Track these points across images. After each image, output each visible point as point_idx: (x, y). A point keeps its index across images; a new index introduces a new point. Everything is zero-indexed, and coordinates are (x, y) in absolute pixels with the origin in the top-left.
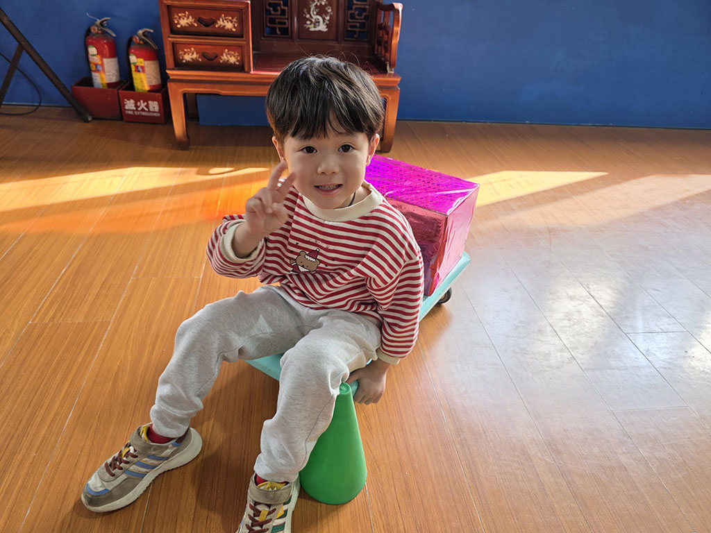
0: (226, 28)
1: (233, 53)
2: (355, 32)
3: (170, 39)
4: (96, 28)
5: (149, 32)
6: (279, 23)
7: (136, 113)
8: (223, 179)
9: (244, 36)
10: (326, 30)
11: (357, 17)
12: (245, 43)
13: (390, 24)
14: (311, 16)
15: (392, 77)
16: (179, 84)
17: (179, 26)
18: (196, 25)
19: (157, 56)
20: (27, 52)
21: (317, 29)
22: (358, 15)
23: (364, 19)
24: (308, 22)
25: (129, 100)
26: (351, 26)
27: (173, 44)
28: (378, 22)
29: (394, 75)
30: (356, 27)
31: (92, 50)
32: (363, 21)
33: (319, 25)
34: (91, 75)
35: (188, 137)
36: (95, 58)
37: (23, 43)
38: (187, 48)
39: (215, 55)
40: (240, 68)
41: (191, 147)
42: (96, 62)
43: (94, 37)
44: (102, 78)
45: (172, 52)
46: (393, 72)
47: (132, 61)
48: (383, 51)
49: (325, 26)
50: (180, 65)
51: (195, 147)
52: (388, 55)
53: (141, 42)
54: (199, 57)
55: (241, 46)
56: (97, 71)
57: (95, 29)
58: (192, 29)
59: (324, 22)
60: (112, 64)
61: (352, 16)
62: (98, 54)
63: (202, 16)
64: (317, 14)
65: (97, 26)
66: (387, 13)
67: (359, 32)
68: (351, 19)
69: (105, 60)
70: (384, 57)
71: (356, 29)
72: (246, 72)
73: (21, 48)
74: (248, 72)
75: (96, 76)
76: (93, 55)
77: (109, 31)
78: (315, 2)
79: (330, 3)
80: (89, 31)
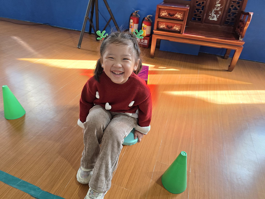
0: (178, 17)
1: (178, 26)
2: (229, 22)
3: (157, 20)
5: (151, 16)
6: (198, 16)
8: (162, 71)
9: (184, 20)
10: (217, 20)
11: (231, 16)
12: (183, 23)
13: (245, 20)
14: (212, 14)
15: (241, 42)
16: (156, 35)
17: (161, 15)
18: (167, 15)
19: (151, 25)
20: (113, 20)
21: (213, 20)
22: (232, 15)
23: (234, 17)
24: (210, 17)
27: (158, 22)
28: (240, 19)
29: (242, 41)
30: (229, 20)
31: (132, 21)
33: (214, 18)
35: (154, 54)
37: (112, 17)
38: (162, 23)
39: (171, 26)
40: (179, 32)
41: (155, 57)
42: (132, 25)
43: (133, 17)
44: (132, 30)
45: (157, 24)
46: (241, 40)
47: (143, 26)
48: (240, 31)
49: (217, 19)
50: (158, 29)
51: (156, 58)
52: (241, 33)
53: (147, 19)
54: (166, 27)
55: (181, 24)
57: (134, 14)
58: (166, 17)
59: (216, 17)
60: (136, 26)
63: (170, 13)
64: (214, 14)
65: (135, 13)
66: (245, 15)
67: (231, 22)
68: (229, 16)
69: (135, 24)
70: (239, 33)
71: (230, 21)
72: (181, 34)
73: (111, 18)
74: (182, 34)
75: (130, 29)
76: (131, 22)
77: (138, 15)
78: (215, 9)
79: (221, 10)
80: (132, 14)
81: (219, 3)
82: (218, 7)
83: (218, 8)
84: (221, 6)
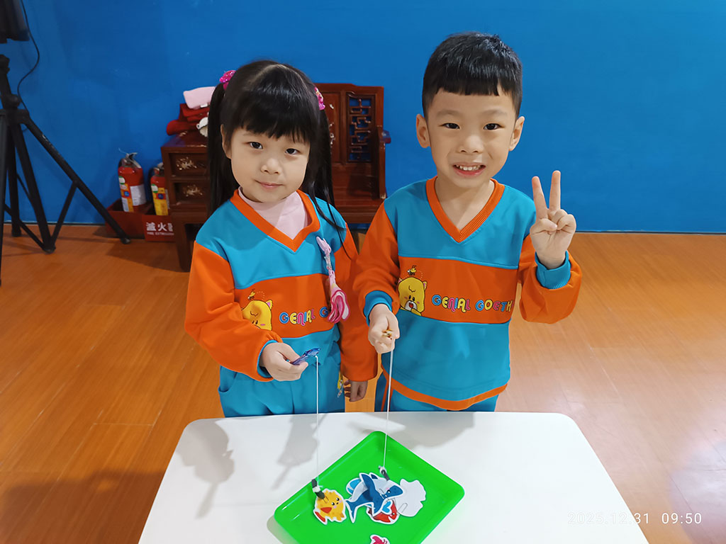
7: (156, 233)
11: (359, 141)
18: (195, 167)
23: (367, 142)
25: (150, 223)
26: (354, 149)
27: (176, 184)
30: (358, 149)
31: (122, 179)
34: (121, 201)
42: (124, 189)
43: (124, 169)
44: (129, 203)
47: (153, 190)
54: (201, 192)
56: (125, 197)
57: (124, 162)
58: (192, 171)
60: (138, 190)
61: (355, 140)
62: (126, 182)
65: (126, 160)
67: (362, 154)
68: (354, 143)
69: (132, 188)
71: (359, 152)
75: (125, 200)
76: (123, 184)
77: (135, 163)
80: (120, 164)
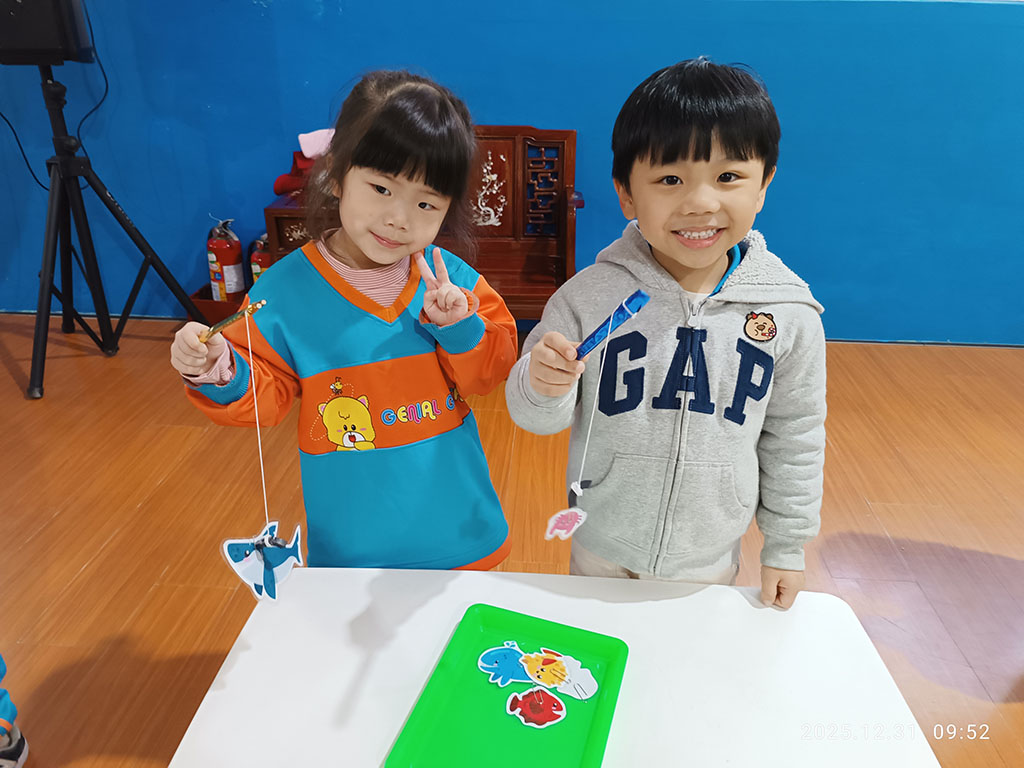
2: (538, 225)
4: (218, 231)
10: (499, 224)
11: (541, 207)
14: (478, 207)
17: (292, 240)
21: (487, 224)
22: (542, 204)
23: (551, 208)
24: (475, 216)
26: (532, 218)
30: (538, 219)
31: (212, 256)
32: (549, 211)
33: (489, 219)
34: (210, 285)
36: (214, 265)
42: (215, 269)
43: (215, 242)
44: (221, 289)
47: (254, 271)
49: (498, 220)
56: (215, 280)
57: (216, 232)
59: (496, 214)
60: (233, 271)
61: (535, 206)
62: (217, 260)
64: (487, 205)
65: (219, 228)
67: (544, 225)
68: (533, 209)
69: (225, 268)
71: (540, 222)
75: (215, 285)
76: (213, 262)
77: (232, 234)
78: (483, 190)
79: (503, 191)
80: (211, 235)
81: (492, 174)
82: (493, 182)
83: (491, 186)
84: (499, 179)
